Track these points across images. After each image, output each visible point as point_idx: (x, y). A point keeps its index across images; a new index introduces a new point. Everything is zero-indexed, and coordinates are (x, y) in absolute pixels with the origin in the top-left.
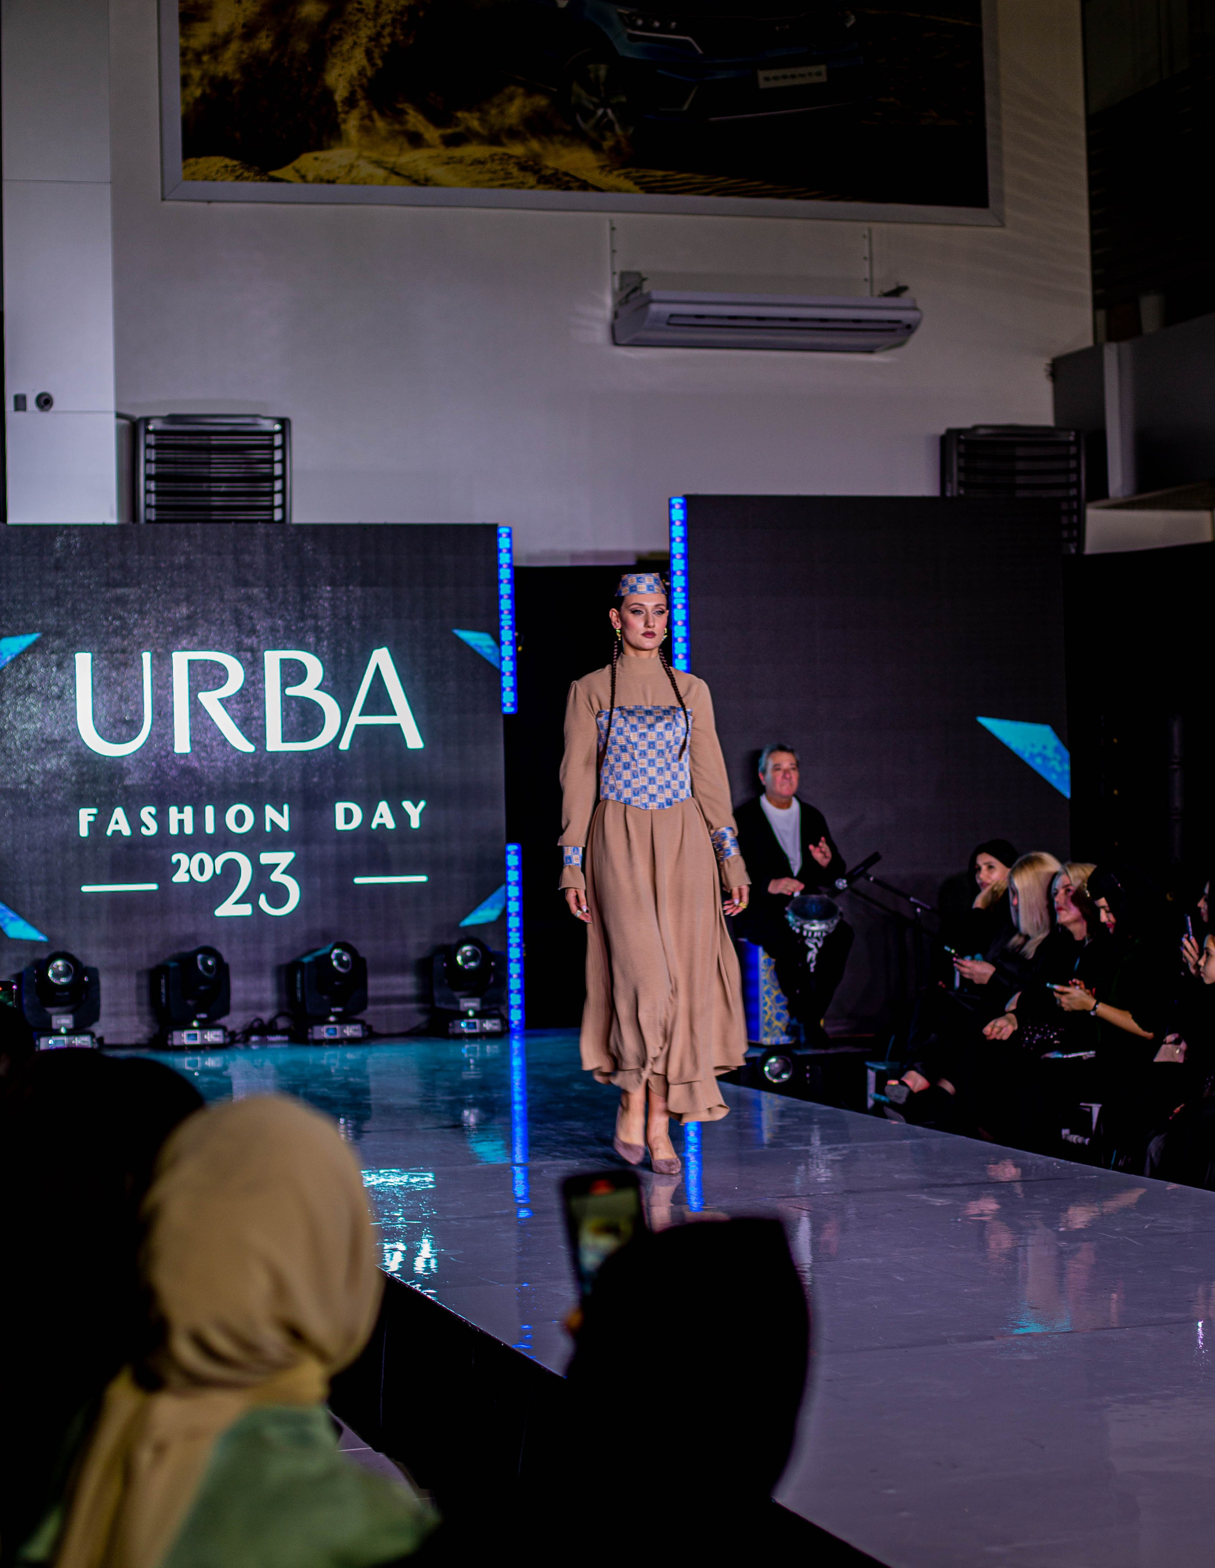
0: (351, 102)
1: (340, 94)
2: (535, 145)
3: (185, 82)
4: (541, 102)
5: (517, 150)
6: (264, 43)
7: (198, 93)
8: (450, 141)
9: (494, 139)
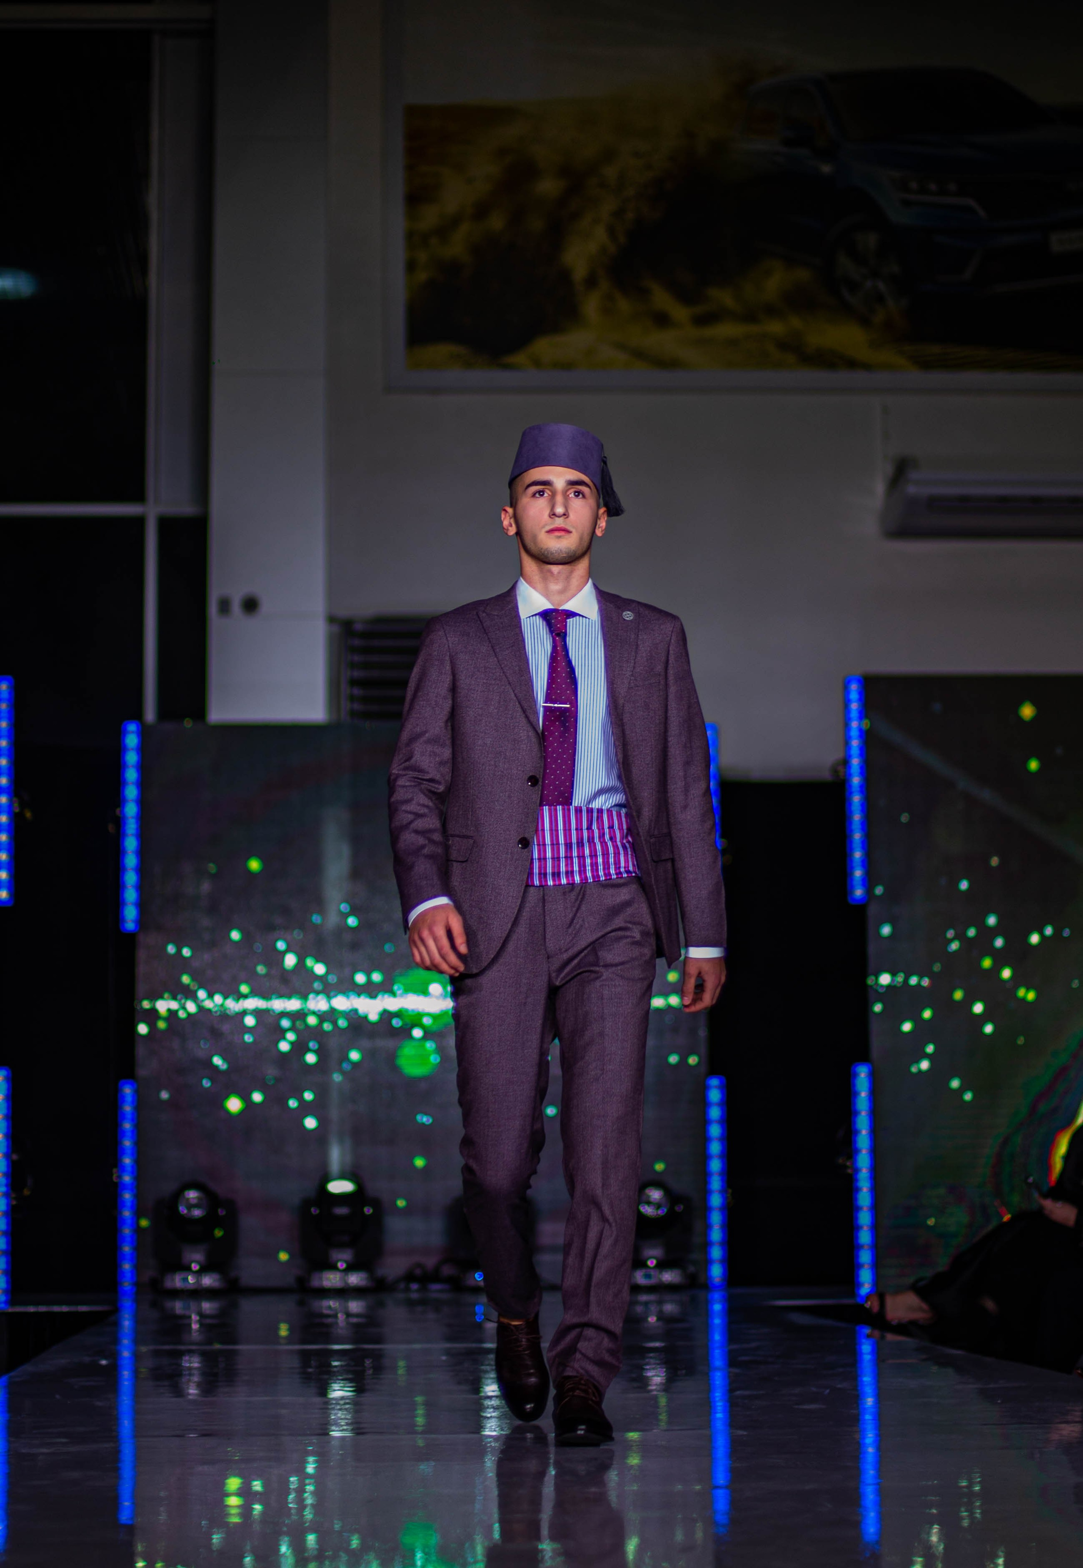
0: (591, 282)
1: (580, 272)
2: (796, 322)
3: (411, 266)
4: (803, 275)
5: (776, 327)
6: (498, 222)
7: (422, 276)
8: (703, 320)
9: (750, 316)
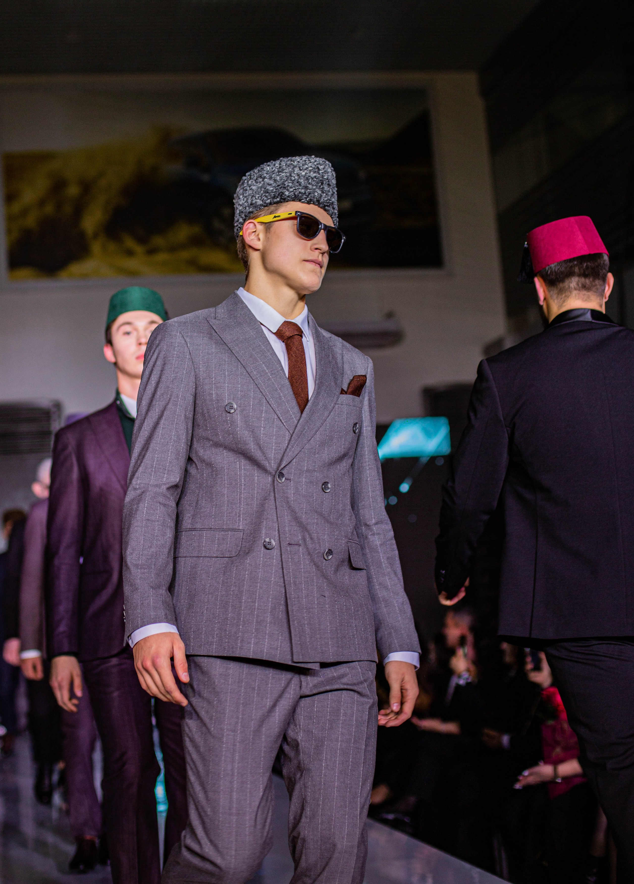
0: (96, 236)
1: (90, 231)
2: (194, 252)
3: (9, 231)
4: (196, 229)
5: (185, 255)
6: (49, 209)
7: (14, 236)
8: (150, 252)
9: (172, 249)
